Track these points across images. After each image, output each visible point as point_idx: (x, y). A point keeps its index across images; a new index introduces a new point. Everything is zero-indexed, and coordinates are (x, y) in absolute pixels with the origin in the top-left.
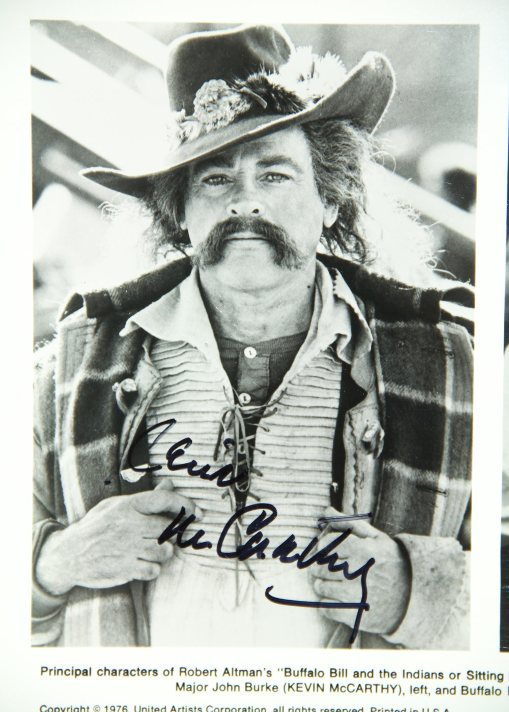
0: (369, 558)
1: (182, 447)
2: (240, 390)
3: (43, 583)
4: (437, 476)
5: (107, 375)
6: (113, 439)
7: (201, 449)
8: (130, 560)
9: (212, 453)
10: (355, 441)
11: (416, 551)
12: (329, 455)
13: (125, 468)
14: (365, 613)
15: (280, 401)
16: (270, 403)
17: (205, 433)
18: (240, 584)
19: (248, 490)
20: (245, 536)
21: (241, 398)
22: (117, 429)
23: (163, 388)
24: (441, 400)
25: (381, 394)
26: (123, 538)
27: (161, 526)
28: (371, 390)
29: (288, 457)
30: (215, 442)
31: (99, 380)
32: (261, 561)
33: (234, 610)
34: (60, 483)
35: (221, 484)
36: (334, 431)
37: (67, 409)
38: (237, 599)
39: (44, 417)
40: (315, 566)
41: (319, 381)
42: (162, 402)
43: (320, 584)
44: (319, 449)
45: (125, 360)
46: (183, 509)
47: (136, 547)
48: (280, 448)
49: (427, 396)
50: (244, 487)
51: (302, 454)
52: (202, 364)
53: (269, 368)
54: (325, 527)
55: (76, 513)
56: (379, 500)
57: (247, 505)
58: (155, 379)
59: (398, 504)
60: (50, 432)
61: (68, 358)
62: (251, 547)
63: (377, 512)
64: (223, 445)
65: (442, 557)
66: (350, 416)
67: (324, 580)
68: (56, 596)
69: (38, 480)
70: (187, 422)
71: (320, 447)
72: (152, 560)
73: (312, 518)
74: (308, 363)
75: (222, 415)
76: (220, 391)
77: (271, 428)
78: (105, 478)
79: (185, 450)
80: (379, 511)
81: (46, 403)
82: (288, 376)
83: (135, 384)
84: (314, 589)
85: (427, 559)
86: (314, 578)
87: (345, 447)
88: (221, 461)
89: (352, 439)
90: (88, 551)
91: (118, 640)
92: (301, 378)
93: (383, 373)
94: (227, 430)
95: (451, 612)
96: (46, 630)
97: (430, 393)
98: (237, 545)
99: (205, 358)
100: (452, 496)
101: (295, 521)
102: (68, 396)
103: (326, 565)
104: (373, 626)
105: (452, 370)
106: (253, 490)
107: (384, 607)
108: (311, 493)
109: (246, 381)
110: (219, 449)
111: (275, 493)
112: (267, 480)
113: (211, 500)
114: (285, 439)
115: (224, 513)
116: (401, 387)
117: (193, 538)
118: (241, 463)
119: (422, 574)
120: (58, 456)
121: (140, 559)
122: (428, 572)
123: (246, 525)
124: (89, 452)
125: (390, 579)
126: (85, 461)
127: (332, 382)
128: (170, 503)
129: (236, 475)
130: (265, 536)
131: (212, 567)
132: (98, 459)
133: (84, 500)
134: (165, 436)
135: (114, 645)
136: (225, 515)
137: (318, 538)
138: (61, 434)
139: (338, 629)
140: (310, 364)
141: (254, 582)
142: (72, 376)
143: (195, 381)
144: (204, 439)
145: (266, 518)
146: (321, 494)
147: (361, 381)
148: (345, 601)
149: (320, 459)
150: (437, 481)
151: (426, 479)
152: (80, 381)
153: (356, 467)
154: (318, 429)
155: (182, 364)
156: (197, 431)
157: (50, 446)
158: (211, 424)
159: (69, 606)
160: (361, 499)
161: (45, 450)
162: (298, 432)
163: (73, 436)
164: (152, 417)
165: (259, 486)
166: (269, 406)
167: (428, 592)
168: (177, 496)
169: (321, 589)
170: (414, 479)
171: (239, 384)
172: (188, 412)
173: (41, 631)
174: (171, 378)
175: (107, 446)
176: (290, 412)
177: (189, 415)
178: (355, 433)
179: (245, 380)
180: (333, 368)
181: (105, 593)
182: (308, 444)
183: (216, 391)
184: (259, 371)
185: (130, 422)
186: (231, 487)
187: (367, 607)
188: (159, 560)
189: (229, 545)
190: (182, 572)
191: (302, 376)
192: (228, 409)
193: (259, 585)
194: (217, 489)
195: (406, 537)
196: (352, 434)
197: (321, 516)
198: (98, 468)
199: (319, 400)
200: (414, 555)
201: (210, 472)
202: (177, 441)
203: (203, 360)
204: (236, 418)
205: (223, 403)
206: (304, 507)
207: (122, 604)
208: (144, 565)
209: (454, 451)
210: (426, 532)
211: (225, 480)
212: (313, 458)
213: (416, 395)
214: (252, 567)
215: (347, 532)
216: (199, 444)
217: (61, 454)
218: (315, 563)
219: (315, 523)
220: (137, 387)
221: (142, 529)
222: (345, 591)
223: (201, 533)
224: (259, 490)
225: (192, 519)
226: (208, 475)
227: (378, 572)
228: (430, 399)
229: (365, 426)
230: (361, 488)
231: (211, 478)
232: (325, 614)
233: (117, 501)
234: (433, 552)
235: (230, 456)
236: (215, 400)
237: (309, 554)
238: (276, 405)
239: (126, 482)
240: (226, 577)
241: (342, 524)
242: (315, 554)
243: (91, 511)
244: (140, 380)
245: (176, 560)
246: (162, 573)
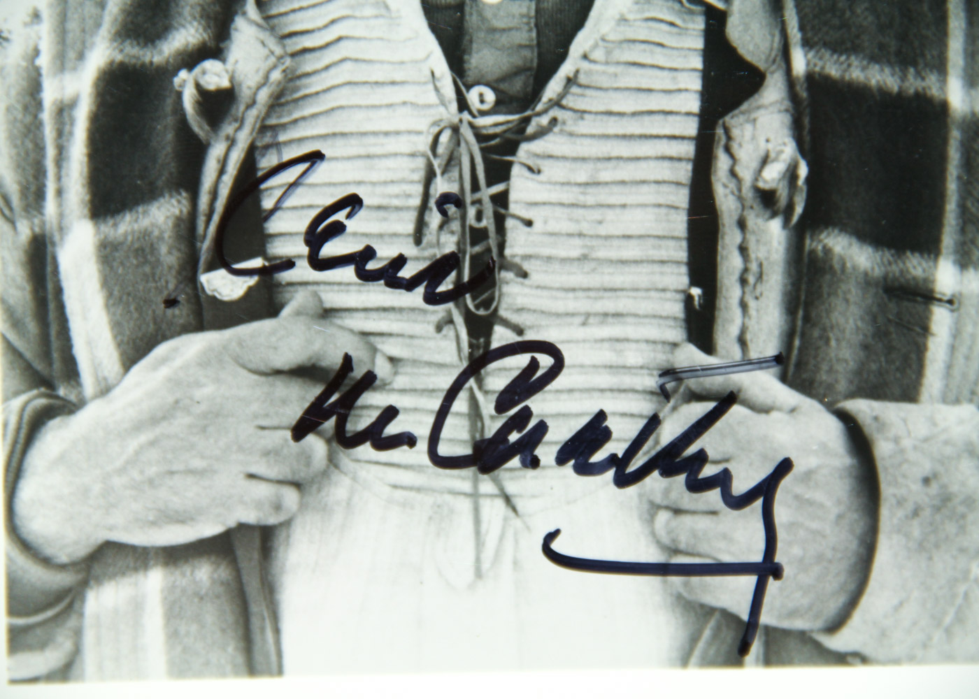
0: (780, 458)
1: (340, 216)
2: (470, 80)
3: (30, 538)
4: (931, 264)
5: (161, 52)
6: (179, 202)
7: (385, 219)
8: (229, 480)
9: (410, 228)
10: (740, 190)
11: (887, 439)
12: (679, 224)
13: (211, 267)
14: (772, 585)
15: (564, 102)
16: (539, 107)
17: (392, 182)
18: (484, 527)
19: (496, 310)
20: (492, 417)
21: (473, 96)
22: (189, 180)
23: (291, 80)
24: (938, 85)
25: (798, 78)
26: (211, 429)
27: (298, 398)
28: (774, 67)
29: (585, 232)
30: (417, 202)
31: (143, 65)
32: (531, 473)
33: (471, 587)
34: (61, 307)
35: (432, 298)
36: (690, 167)
37: (71, 133)
38: (478, 560)
39: (18, 154)
40: (654, 481)
41: (652, 52)
42: (290, 113)
43: (668, 523)
44: (656, 210)
45: (202, 17)
46: (347, 360)
47: (241, 449)
48: (567, 210)
49: (904, 78)
50: (487, 304)
51: (617, 223)
52: (381, 21)
53: (536, 25)
54: (675, 390)
55: (100, 375)
56: (799, 323)
57: (495, 344)
58: (273, 60)
59: (843, 331)
60: (33, 188)
61: (69, 14)
62: (507, 440)
63: (795, 352)
64: (435, 209)
65: (948, 450)
66: (727, 131)
67: (677, 511)
68: (63, 567)
69: (11, 301)
70: (349, 158)
71: (659, 206)
72: (281, 477)
73: (645, 371)
74: (625, 11)
75: (430, 139)
76: (425, 83)
77: (545, 165)
78: (166, 293)
79: (346, 222)
80: (800, 349)
81: (22, 122)
82: (582, 42)
83: (227, 71)
84: (653, 534)
85: (912, 456)
86: (654, 508)
87: (718, 202)
88: (431, 246)
89: (732, 185)
90: (133, 461)
91: (207, 663)
92: (610, 45)
93: (802, 28)
94: (443, 173)
95: (972, 576)
96: (42, 646)
97: (912, 70)
98: (473, 437)
99: (387, 7)
100: (969, 309)
101: (605, 380)
102: (73, 104)
103: (681, 479)
104: (793, 613)
105: (962, 15)
106: (506, 309)
107: (816, 570)
108: (641, 312)
109: (483, 58)
110: (427, 218)
111: (558, 315)
112: (538, 287)
113: (411, 337)
114: (576, 189)
115: (441, 366)
116: (843, 58)
117: (373, 425)
118: (477, 249)
119: (902, 492)
120: (53, 244)
121: (252, 476)
122: (916, 487)
123: (494, 392)
124: (126, 235)
125: (828, 504)
126: (117, 254)
127: (683, 53)
128: (317, 346)
129: (466, 278)
130: (537, 416)
131: (419, 490)
132: (148, 250)
133: (119, 345)
134: (300, 191)
135: (199, 674)
136: (445, 371)
137: (661, 415)
138: (60, 193)
139: (712, 623)
140: (630, 12)
141: (517, 523)
142: (81, 56)
143: (364, 61)
144: (390, 196)
145: (539, 373)
146: (664, 314)
147: (751, 48)
148: (727, 558)
149: (660, 233)
150: (933, 275)
151: (908, 271)
152: (99, 69)
153: (743, 250)
154: (652, 164)
155: (333, 22)
156: (374, 176)
157: (36, 221)
158: (406, 159)
159: (92, 588)
160: (758, 323)
161: (25, 231)
162: (606, 175)
163: (87, 198)
164: (267, 147)
165: (520, 301)
166: (539, 114)
167: (916, 532)
168: (331, 330)
169: (669, 533)
170: (878, 272)
171: (466, 66)
172: (352, 134)
173: (30, 648)
174: (308, 56)
175: (167, 217)
176: (585, 126)
177: (353, 141)
178: (738, 169)
179: (480, 54)
180: (684, 21)
181: (174, 555)
182: (629, 200)
183: (415, 83)
184: (513, 32)
185: (219, 161)
186: (457, 306)
187: (777, 572)
188: (297, 478)
189: (456, 440)
190: (349, 503)
191: (613, 42)
192: (443, 125)
193: (528, 528)
194: (424, 311)
195: (862, 408)
196: (733, 173)
197: (666, 365)
198: (147, 269)
199: (653, 96)
200: (882, 449)
201: (406, 273)
202: (329, 201)
203: (383, 11)
204: (463, 144)
205: (433, 111)
206: (626, 345)
207: (213, 582)
208: (263, 491)
209: (969, 204)
210: (909, 394)
211: (441, 289)
212: (642, 232)
213: (878, 77)
214: (511, 488)
215: (727, 400)
216: (379, 208)
217: (62, 239)
218: (656, 474)
219: (652, 382)
220: (232, 79)
221: (255, 407)
222: (725, 537)
223: (390, 413)
224: (520, 310)
225: (369, 381)
226: (403, 279)
227: (799, 489)
228: (913, 84)
229: (762, 153)
230: (757, 298)
231: (410, 285)
232: (682, 590)
233: (194, 345)
234: (926, 440)
235: (452, 233)
236: (412, 104)
237: (641, 453)
238: (555, 112)
239: (214, 300)
240: (452, 511)
241: (716, 382)
242: (653, 453)
243: (136, 369)
244: (237, 62)
245: (336, 476)
246: (303, 506)
